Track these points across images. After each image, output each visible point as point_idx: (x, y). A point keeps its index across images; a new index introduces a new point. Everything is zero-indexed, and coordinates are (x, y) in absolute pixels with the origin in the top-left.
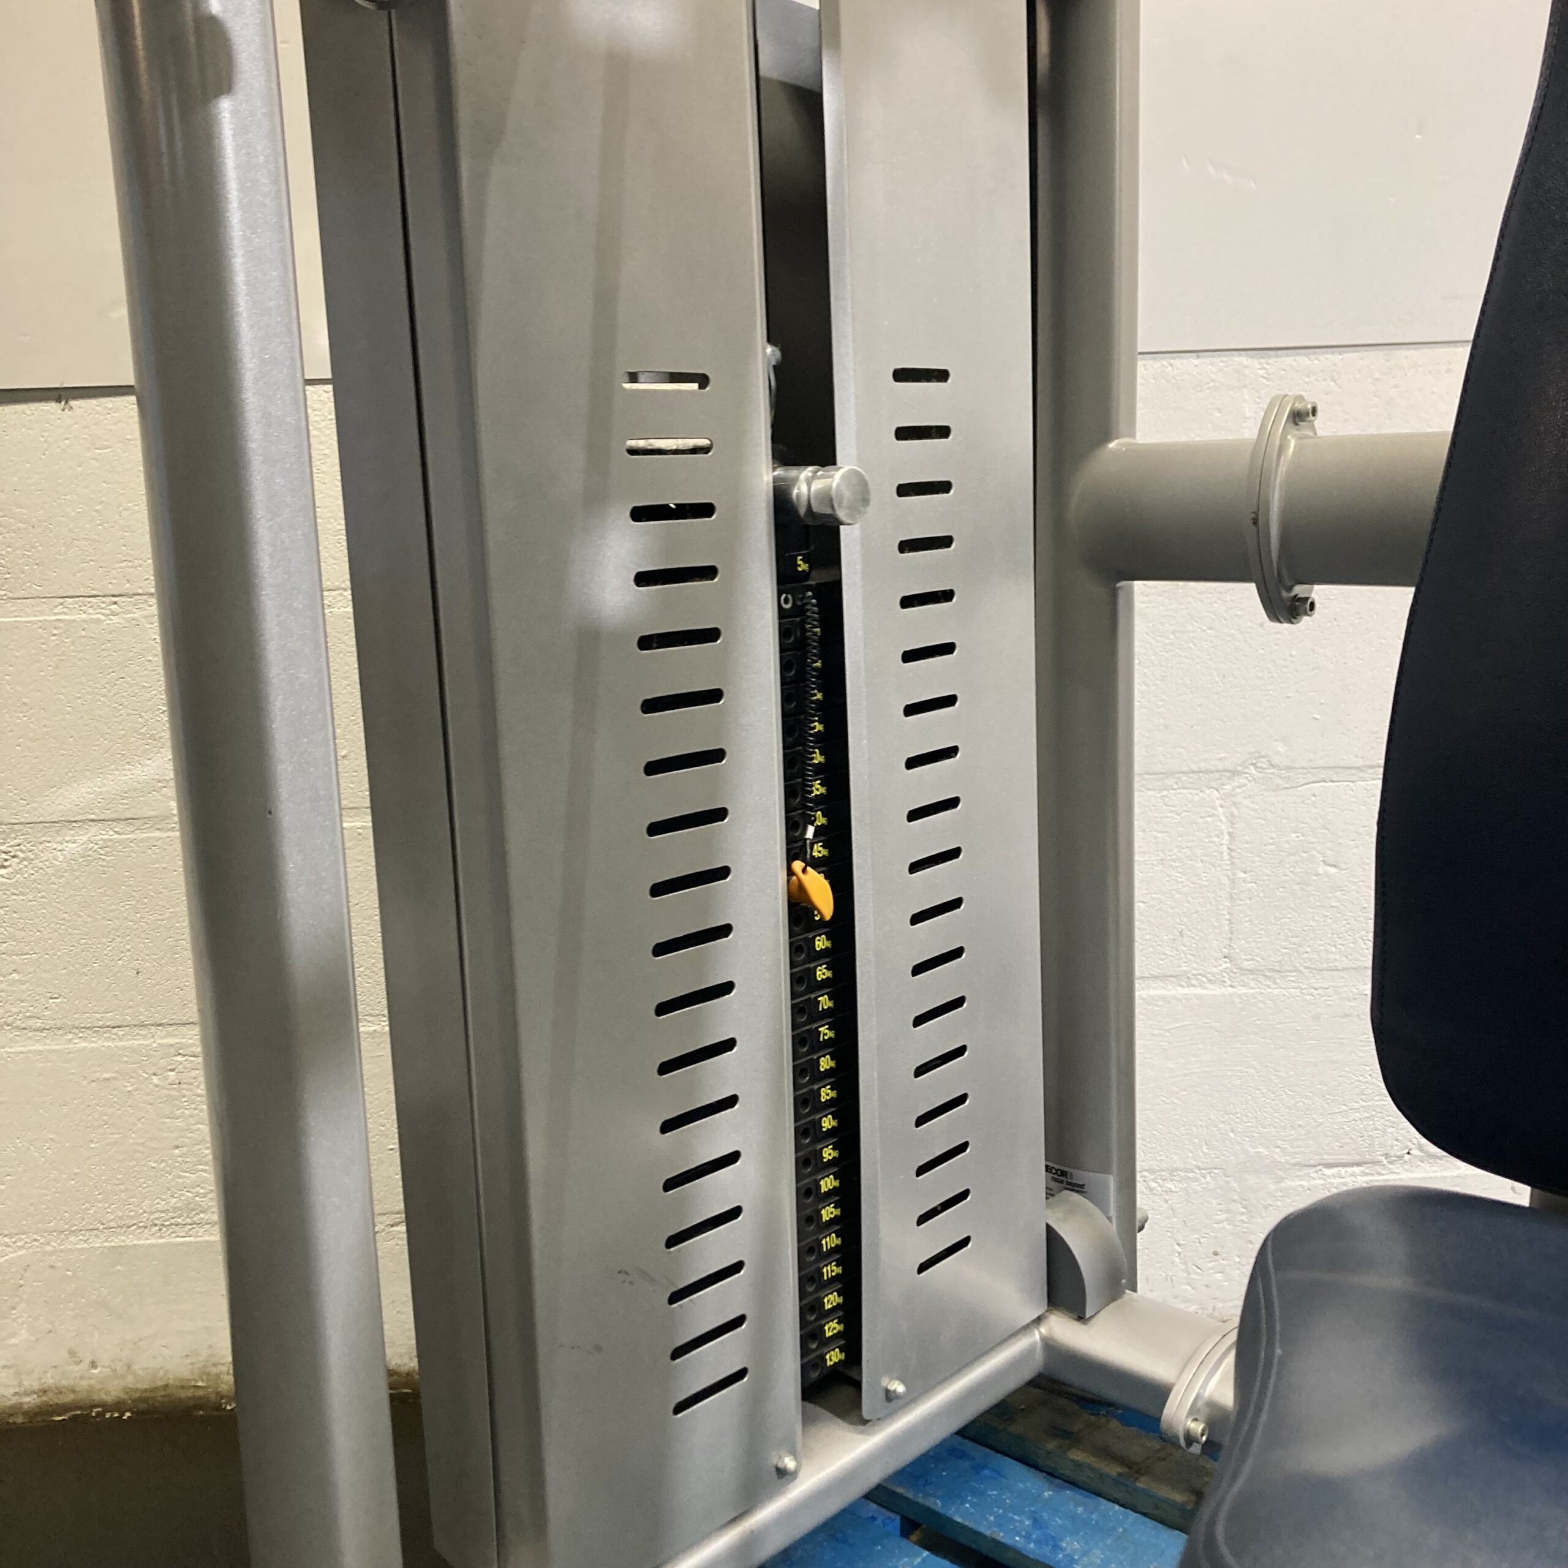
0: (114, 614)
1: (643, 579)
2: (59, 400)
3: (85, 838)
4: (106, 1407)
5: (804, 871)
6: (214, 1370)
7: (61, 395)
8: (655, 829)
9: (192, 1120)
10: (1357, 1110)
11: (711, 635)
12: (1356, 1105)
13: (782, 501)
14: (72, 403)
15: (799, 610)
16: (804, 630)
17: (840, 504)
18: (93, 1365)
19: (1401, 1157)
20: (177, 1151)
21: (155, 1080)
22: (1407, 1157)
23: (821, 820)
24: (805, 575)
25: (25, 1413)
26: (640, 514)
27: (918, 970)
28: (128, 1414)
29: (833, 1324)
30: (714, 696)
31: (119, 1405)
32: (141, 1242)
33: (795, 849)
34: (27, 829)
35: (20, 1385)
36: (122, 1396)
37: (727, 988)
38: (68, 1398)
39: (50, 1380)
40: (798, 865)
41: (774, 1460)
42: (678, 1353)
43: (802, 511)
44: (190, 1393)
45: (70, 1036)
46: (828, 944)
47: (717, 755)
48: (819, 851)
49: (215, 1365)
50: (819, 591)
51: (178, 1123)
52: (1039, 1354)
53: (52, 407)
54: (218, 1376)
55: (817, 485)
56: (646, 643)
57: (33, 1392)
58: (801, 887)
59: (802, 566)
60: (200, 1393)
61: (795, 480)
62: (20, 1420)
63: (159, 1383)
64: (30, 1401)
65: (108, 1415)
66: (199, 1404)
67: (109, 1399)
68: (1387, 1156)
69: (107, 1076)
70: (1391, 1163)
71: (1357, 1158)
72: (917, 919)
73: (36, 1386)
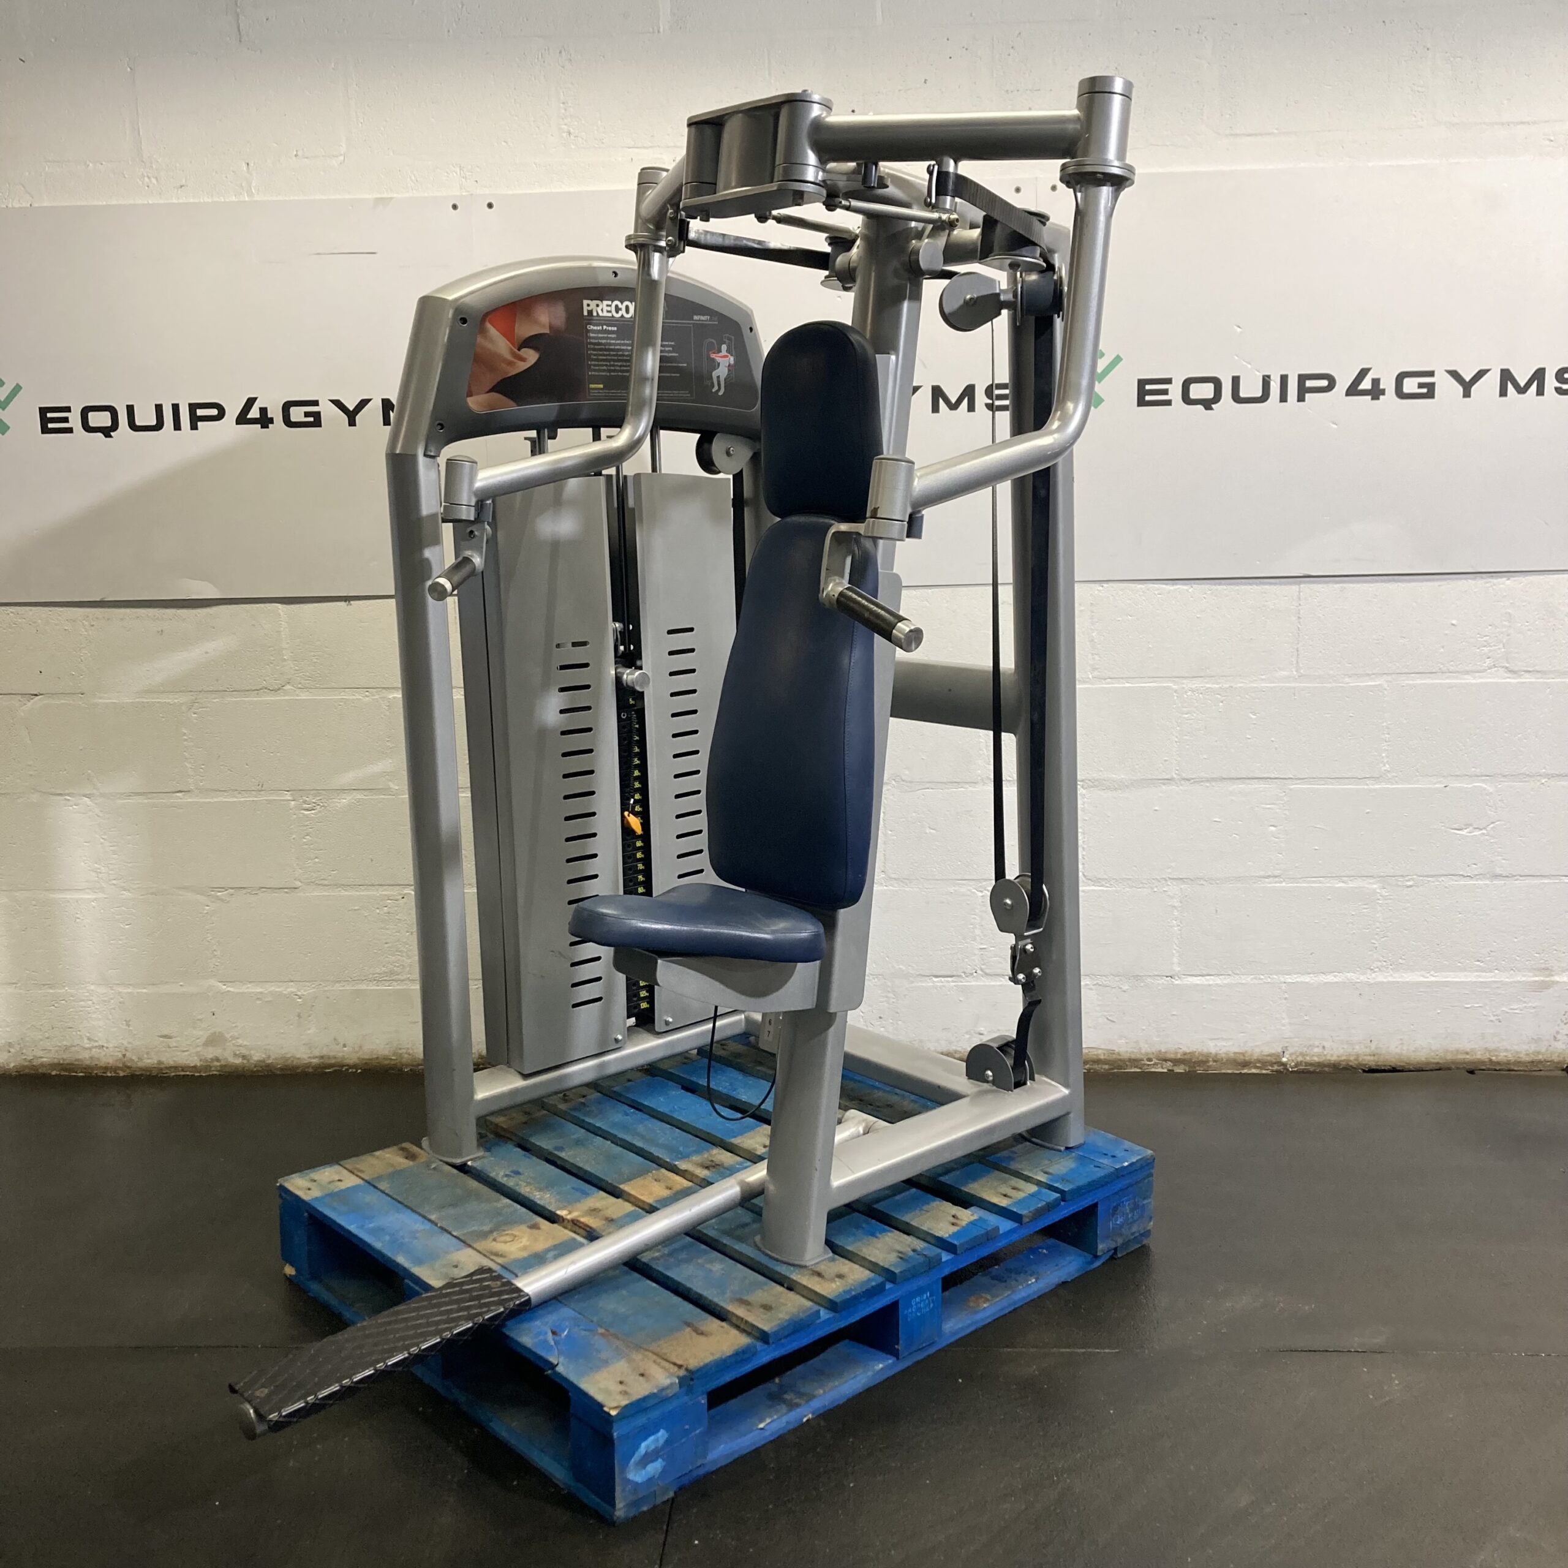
0: (367, 696)
1: (562, 712)
2: (345, 601)
3: (350, 798)
4: (350, 1067)
5: (629, 816)
6: (400, 1052)
7: (347, 599)
8: (566, 797)
9: (394, 931)
10: (948, 949)
11: (589, 730)
12: (948, 947)
13: (618, 679)
14: (352, 602)
15: (629, 718)
16: (631, 727)
17: (637, 684)
18: (345, 1046)
19: (972, 974)
20: (386, 945)
21: (378, 911)
22: (975, 974)
23: (637, 796)
24: (633, 705)
25: (312, 1068)
26: (562, 690)
27: (679, 857)
28: (359, 1071)
29: (644, 992)
30: (590, 751)
31: (355, 1066)
32: (369, 988)
33: (624, 806)
34: (324, 792)
35: (311, 1053)
36: (358, 1062)
37: (595, 856)
38: (333, 1061)
39: (325, 1052)
40: (626, 813)
41: (614, 1036)
42: (574, 985)
43: (625, 685)
44: (386, 1062)
45: (340, 889)
46: (642, 844)
47: (592, 772)
48: (638, 808)
49: (400, 1049)
50: (637, 712)
51: (388, 932)
52: (743, 1024)
53: (342, 604)
54: (401, 1054)
55: (630, 677)
56: (563, 733)
57: (317, 1057)
58: (628, 822)
59: (631, 702)
60: (393, 1062)
61: (624, 673)
62: (311, 1070)
63: (375, 1056)
64: (315, 1061)
65: (350, 1070)
66: (393, 1067)
67: (351, 1062)
68: (964, 973)
69: (356, 908)
70: (967, 976)
71: (949, 973)
72: (679, 837)
73: (318, 1054)
